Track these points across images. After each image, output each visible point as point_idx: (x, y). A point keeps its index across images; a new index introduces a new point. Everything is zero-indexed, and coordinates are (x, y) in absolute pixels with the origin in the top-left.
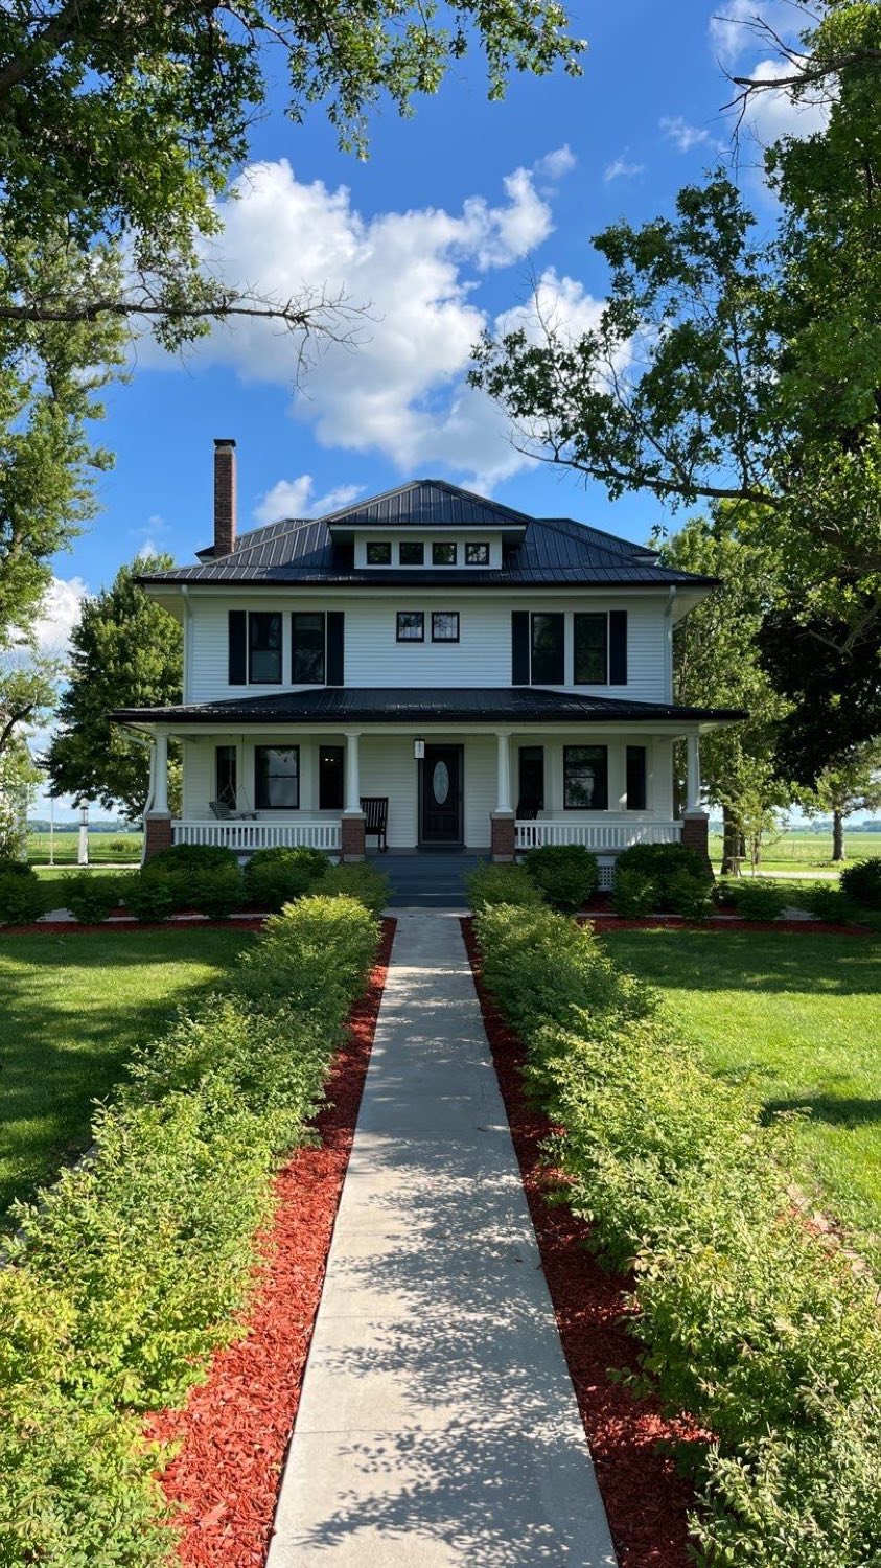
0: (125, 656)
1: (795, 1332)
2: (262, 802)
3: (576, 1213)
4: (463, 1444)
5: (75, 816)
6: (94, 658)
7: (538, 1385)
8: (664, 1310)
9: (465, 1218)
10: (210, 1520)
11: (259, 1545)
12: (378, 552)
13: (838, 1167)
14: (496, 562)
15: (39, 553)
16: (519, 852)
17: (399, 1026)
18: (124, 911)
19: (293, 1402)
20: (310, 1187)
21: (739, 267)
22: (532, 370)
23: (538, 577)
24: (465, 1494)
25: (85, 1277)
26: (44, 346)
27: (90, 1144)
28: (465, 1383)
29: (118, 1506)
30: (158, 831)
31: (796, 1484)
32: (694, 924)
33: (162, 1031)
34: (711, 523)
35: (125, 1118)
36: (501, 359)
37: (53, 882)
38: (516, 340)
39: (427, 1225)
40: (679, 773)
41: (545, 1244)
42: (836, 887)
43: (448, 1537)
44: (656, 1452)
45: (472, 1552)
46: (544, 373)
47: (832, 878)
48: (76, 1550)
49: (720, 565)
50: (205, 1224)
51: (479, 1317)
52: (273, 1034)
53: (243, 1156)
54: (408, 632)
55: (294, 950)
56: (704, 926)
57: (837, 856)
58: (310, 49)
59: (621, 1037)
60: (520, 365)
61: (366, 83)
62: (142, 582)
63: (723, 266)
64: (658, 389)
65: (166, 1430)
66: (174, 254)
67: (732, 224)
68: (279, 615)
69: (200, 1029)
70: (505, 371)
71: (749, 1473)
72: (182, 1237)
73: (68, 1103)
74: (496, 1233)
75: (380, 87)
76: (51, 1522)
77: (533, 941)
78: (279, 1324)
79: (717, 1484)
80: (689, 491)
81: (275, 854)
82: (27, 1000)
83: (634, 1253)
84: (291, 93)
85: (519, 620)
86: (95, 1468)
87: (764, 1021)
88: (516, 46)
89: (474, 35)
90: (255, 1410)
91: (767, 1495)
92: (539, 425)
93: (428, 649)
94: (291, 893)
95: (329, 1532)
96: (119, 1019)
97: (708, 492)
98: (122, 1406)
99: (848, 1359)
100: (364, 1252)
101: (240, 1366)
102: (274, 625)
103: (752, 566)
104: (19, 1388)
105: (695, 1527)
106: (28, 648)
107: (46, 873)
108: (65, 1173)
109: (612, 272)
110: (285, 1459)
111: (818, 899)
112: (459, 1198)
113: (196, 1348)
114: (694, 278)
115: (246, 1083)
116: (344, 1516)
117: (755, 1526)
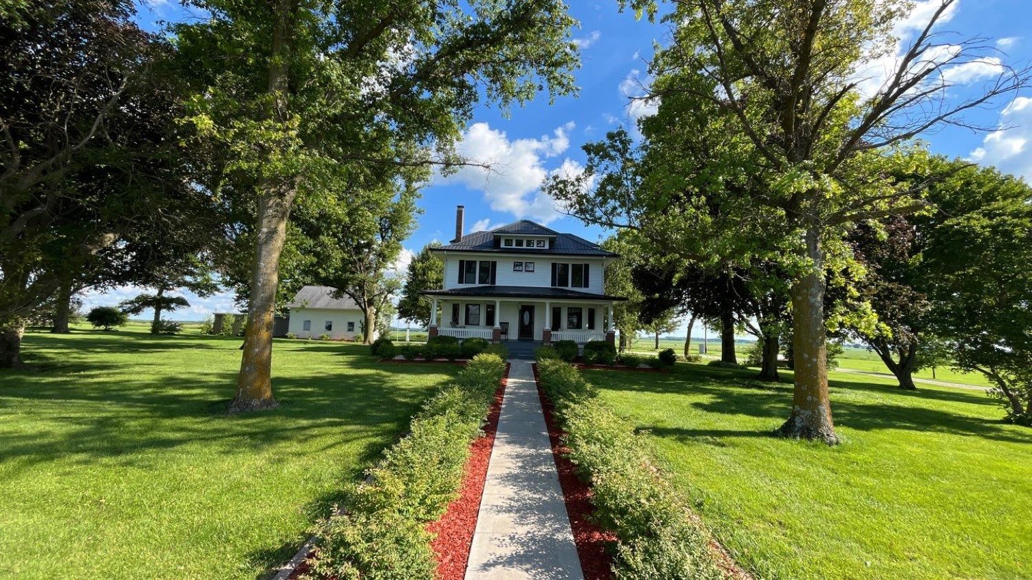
0: (424, 274)
1: (647, 503)
2: (467, 323)
3: (572, 461)
4: (532, 539)
5: (405, 326)
6: (415, 274)
7: (557, 520)
8: (603, 495)
9: (533, 462)
10: (446, 560)
11: (462, 570)
12: (508, 242)
13: (660, 451)
14: (547, 247)
15: (399, 240)
16: (553, 342)
17: (512, 398)
18: (421, 357)
19: (475, 522)
20: (481, 450)
21: (628, 155)
22: (561, 186)
23: (560, 252)
24: (532, 556)
25: (408, 475)
26: (404, 175)
27: (409, 432)
28: (533, 519)
29: (417, 553)
30: (433, 331)
31: (649, 555)
32: (610, 368)
33: (433, 395)
34: (617, 237)
35: (421, 423)
36: (552, 182)
37: (399, 347)
38: (555, 178)
39: (520, 464)
40: (606, 318)
41: (560, 472)
42: (657, 358)
43: (527, 570)
44: (598, 544)
45: (535, 576)
46: (565, 186)
47: (656, 354)
48: (403, 567)
49: (620, 250)
50: (447, 460)
51: (538, 497)
52: (471, 397)
53: (459, 437)
54: (517, 268)
55: (477, 371)
56: (613, 368)
57: (657, 348)
58: (494, 86)
59: (587, 403)
60: (557, 184)
61: (511, 96)
62: (431, 250)
63: (622, 155)
64: (601, 192)
65: (432, 529)
66: (448, 147)
67: (625, 143)
68: (475, 262)
69: (447, 395)
70: (552, 186)
71: (632, 551)
72: (439, 464)
73: (401, 418)
74: (543, 468)
75: (514, 99)
76: (395, 556)
77: (557, 371)
78: (470, 495)
79: (621, 554)
80: (611, 225)
81: (472, 339)
82: (389, 385)
83: (592, 475)
84: (487, 99)
85: (554, 266)
86: (410, 539)
87: (633, 401)
88: (558, 88)
89: (545, 84)
90: (462, 524)
91: (639, 559)
92: (563, 203)
93: (524, 275)
94: (476, 352)
95: (486, 567)
96: (419, 392)
97: (617, 226)
98: (418, 519)
99: (665, 513)
100: (499, 473)
101: (456, 509)
102: (473, 266)
103: (630, 251)
104: (386, 510)
105: (613, 569)
106: (393, 271)
107: (396, 344)
108: (402, 440)
109: (588, 157)
110: (471, 541)
111: (651, 361)
112: (531, 455)
113: (444, 501)
114: (612, 158)
115: (461, 413)
116: (491, 561)
117: (634, 570)
